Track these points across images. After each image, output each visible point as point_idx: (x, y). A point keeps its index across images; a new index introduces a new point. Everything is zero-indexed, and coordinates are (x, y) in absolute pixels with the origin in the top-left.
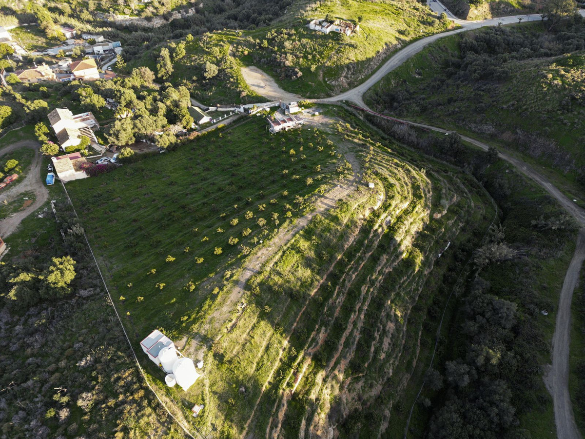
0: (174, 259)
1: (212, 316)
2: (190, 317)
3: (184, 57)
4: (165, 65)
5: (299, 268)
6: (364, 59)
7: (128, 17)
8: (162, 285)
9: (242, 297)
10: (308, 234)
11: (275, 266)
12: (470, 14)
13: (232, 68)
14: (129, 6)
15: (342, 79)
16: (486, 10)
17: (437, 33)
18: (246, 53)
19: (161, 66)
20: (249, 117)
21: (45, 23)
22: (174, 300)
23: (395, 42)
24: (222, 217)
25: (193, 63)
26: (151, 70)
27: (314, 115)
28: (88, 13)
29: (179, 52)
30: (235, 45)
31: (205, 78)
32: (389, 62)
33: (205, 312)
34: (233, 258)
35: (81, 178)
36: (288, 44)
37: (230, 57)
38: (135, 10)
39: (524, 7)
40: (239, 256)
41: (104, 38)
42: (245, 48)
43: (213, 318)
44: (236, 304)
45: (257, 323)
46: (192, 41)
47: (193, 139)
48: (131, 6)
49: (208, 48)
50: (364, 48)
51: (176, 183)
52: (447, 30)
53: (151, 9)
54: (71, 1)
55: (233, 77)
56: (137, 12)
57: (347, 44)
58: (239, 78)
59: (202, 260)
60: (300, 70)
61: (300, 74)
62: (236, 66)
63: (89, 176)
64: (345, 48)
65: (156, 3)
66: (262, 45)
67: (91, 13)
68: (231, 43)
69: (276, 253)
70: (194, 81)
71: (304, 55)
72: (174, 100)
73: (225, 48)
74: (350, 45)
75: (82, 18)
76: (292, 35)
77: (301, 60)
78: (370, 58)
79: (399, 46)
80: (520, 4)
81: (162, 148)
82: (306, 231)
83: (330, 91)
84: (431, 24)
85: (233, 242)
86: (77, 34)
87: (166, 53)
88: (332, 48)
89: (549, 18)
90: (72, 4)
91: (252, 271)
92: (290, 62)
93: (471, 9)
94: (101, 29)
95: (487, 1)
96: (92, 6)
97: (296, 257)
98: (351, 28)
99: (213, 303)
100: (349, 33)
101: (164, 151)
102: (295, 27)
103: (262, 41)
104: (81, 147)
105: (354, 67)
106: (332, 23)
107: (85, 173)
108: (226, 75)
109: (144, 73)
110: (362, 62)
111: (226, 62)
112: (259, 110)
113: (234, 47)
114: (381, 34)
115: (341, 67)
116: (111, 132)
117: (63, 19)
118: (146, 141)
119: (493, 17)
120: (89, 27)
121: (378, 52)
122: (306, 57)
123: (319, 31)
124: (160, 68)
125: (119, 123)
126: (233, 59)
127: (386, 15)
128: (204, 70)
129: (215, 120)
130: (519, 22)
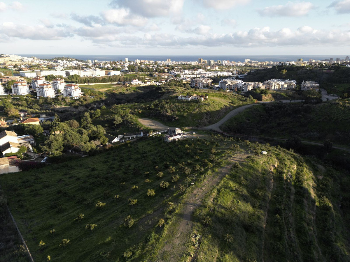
0: (104, 204)
1: (163, 250)
2: (134, 254)
3: (99, 117)
4: (86, 120)
5: (240, 203)
6: (215, 110)
7: (63, 106)
8: (93, 226)
9: (192, 228)
10: (234, 178)
11: (216, 201)
12: (263, 98)
13: (132, 119)
14: (65, 101)
15: (204, 119)
16: (271, 97)
17: (250, 104)
18: (140, 112)
19: (84, 120)
20: (148, 138)
21: (8, 109)
22: (110, 238)
23: (229, 106)
24: (146, 174)
25: (105, 119)
26: (77, 122)
27: (193, 134)
28: (38, 105)
29: (97, 114)
30: (133, 109)
31: (114, 124)
32: (228, 114)
33: (153, 246)
34: (169, 197)
35: (13, 172)
36: (166, 106)
37: (130, 114)
38: (68, 103)
39: (290, 96)
40: (175, 195)
41: (46, 116)
42: (139, 110)
43: (165, 252)
44: (188, 235)
45: (222, 256)
46: (105, 109)
47: (108, 149)
48: (66, 101)
49: (116, 111)
50: (214, 106)
51: (96, 170)
52: (254, 103)
53: (78, 102)
54: (28, 100)
55: (133, 122)
56: (69, 104)
57: (203, 104)
58: (137, 122)
59: (136, 201)
60: (177, 116)
61: (177, 118)
62: (134, 118)
63: (21, 171)
64: (202, 105)
65: (82, 100)
66: (151, 107)
67: (40, 105)
68: (131, 108)
69: (212, 191)
70: (106, 127)
71: (178, 110)
72: (93, 130)
73: (127, 110)
74: (205, 104)
75: (33, 107)
76: (168, 102)
77: (176, 112)
78: (218, 111)
79: (231, 108)
80: (287, 95)
81: (85, 153)
82: (231, 175)
83: (198, 125)
84: (245, 100)
85: (164, 186)
86: (28, 114)
87: (88, 114)
88: (194, 106)
89: (305, 100)
90: (28, 101)
91: (194, 205)
92: (169, 113)
93: (263, 96)
94: (45, 111)
95: (270, 93)
96: (41, 101)
97: (232, 194)
98: (204, 97)
99: (159, 236)
100: (203, 99)
101: (85, 156)
102: (169, 99)
103: (150, 105)
104: (19, 154)
105: (210, 114)
106: (191, 96)
107: (18, 167)
108: (128, 122)
109: (72, 123)
110: (214, 112)
111: (128, 117)
112: (154, 134)
113: (132, 110)
114: (221, 102)
115: (202, 114)
116: (46, 142)
117: (21, 108)
118: (72, 151)
119: (275, 100)
120: (37, 110)
121: (222, 108)
122: (179, 111)
123: (184, 100)
124: (83, 121)
125: (53, 136)
126: (132, 115)
127: (219, 97)
128: (114, 120)
129: (123, 140)
130: (291, 102)
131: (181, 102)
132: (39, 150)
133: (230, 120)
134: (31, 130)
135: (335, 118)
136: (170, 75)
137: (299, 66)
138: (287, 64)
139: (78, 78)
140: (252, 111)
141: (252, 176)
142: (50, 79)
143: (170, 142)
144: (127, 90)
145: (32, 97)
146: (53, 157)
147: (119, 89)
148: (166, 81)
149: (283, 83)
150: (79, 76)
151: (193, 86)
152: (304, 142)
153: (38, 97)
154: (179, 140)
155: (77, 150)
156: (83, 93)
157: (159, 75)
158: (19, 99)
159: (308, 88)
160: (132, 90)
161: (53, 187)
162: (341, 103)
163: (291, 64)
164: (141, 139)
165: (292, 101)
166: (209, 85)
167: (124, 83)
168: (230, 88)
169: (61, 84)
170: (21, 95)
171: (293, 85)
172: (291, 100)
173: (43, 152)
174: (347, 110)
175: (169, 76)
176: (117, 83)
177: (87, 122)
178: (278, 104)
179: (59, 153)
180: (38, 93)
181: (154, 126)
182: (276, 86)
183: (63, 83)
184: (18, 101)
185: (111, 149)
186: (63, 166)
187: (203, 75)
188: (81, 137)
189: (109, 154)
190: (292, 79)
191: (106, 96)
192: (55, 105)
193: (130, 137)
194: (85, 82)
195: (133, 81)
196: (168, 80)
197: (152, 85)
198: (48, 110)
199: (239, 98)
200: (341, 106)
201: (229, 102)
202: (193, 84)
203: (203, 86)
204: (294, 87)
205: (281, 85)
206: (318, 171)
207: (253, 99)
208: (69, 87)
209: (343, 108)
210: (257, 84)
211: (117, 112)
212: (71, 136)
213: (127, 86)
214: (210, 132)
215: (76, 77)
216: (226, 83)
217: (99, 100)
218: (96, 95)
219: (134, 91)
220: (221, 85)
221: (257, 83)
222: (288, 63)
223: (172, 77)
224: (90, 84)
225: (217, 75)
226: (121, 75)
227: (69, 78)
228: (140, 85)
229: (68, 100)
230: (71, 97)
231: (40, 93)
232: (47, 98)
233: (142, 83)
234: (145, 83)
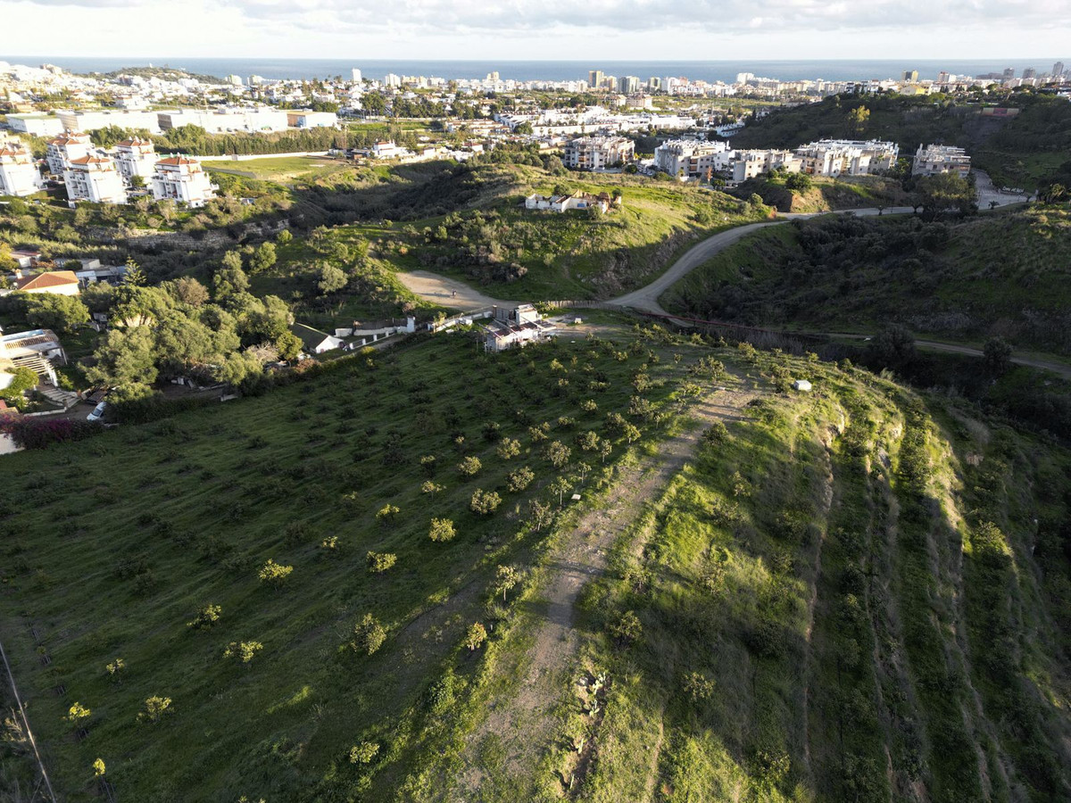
0: (289, 569)
1: (482, 731)
2: (385, 748)
3: (273, 266)
4: (231, 277)
5: (730, 560)
6: (643, 244)
7: (155, 232)
8: (249, 649)
9: (577, 654)
10: (709, 473)
11: (653, 555)
12: (794, 204)
13: (377, 273)
14: (159, 213)
15: (610, 274)
16: (818, 198)
17: (752, 223)
18: (404, 250)
19: (223, 279)
20: (431, 337)
22: (305, 691)
23: (687, 229)
24: (426, 465)
25: (292, 274)
26: (202, 284)
27: (573, 324)
28: (73, 229)
29: (263, 257)
30: (380, 241)
31: (320, 292)
32: (686, 256)
33: (451, 719)
34: (499, 544)
36: (488, 230)
37: (370, 259)
38: (171, 220)
39: (877, 195)
40: (520, 536)
41: (101, 263)
42: (401, 243)
43: (488, 740)
44: (565, 679)
45: (675, 747)
46: (290, 242)
47: (304, 374)
48: (163, 214)
49: (325, 248)
50: (640, 229)
51: (266, 444)
52: (766, 219)
53: (203, 218)
54: (39, 212)
55: (381, 286)
56: (173, 223)
57: (606, 224)
58: (394, 286)
59: (391, 559)
60: (522, 264)
61: (523, 270)
62: (385, 271)
63: (22, 448)
64: (603, 229)
65: (214, 210)
66: (437, 236)
67: (79, 229)
68: (372, 238)
69: (639, 521)
70: (295, 300)
71: (525, 243)
72: (254, 313)
73: (360, 246)
74: (612, 224)
75: (58, 236)
76: (494, 218)
77: (520, 252)
78: (652, 245)
79: (695, 236)
80: (869, 192)
81: (228, 388)
82: (699, 466)
83: (591, 293)
84: (739, 211)
85: (485, 505)
86: (43, 259)
87: (235, 259)
88: (577, 231)
89: (925, 207)
90: (41, 216)
91: (582, 571)
92: (497, 255)
93: (795, 196)
94: (96, 248)
95: (817, 186)
96: (82, 216)
97: (705, 530)
98: (607, 200)
99: (470, 682)
100: (604, 207)
101: (231, 397)
102: (498, 208)
103: (435, 228)
104: (12, 394)
105: (628, 256)
106: (567, 197)
107: (10, 437)
108: (366, 284)
109: (186, 289)
110: (640, 249)
111: (364, 266)
112: (449, 325)
113: (378, 244)
114: (662, 216)
115: (603, 256)
116: (97, 355)
117: (17, 238)
118: (186, 382)
119: (832, 209)
120: (71, 246)
121: (665, 237)
122: (528, 246)
123: (545, 209)
124: (221, 283)
125: (120, 336)
126: (377, 262)
127: (656, 199)
128: (319, 277)
129: (351, 346)
130: (880, 214)
131: (535, 216)
132: (80, 380)
133: (692, 277)
134: (48, 314)
135: (1023, 268)
136: (497, 126)
137: (908, 94)
138: (872, 90)
139: (201, 138)
140: (761, 245)
141: (766, 467)
142: (110, 140)
143: (502, 351)
144: (360, 178)
145: (52, 203)
146: (124, 404)
147: (334, 174)
148: (485, 147)
149: (857, 153)
150: (202, 131)
151: (572, 162)
152: (922, 344)
153: (70, 203)
154: (530, 345)
155: (202, 377)
156: (217, 187)
157: (464, 126)
158: (10, 208)
159: (935, 167)
160: (376, 177)
161: (126, 502)
162: (1044, 219)
163: (885, 89)
164: (409, 340)
165: (884, 212)
166: (624, 159)
167: (351, 155)
168: (690, 169)
169: (143, 157)
170: (16, 197)
171: (888, 159)
172: (881, 209)
173: (89, 385)
174: (1061, 240)
175: (494, 131)
176: (329, 155)
177: (234, 285)
178: (841, 220)
179: (143, 390)
180: (69, 188)
181: (448, 296)
182: (835, 162)
183: (148, 153)
184: (7, 214)
185: (314, 373)
186: (160, 434)
187: (603, 126)
188: (212, 336)
189: (307, 390)
190: (885, 140)
191: (293, 199)
192: (127, 229)
193: (374, 333)
194: (222, 152)
195: (380, 147)
196: (491, 142)
197: (442, 162)
198: (107, 244)
199: (719, 203)
200: (1044, 228)
201: (690, 218)
202: (572, 156)
203: (603, 163)
204: (892, 163)
205: (850, 159)
206: (968, 440)
207: (763, 205)
208: (170, 168)
209: (1050, 236)
210: (777, 156)
211: (328, 251)
212: (181, 333)
213: (361, 162)
214: (629, 317)
215: (194, 135)
216: (677, 152)
217: (269, 210)
218: (260, 195)
219: (382, 179)
220: (662, 161)
221: (775, 152)
222: (874, 86)
223: (503, 132)
224: (241, 158)
225: (650, 127)
226: (339, 128)
227: (171, 137)
228: (403, 162)
229: (170, 211)
230: (179, 199)
231: (76, 187)
232: (102, 203)
233: (407, 154)
234: (418, 152)
